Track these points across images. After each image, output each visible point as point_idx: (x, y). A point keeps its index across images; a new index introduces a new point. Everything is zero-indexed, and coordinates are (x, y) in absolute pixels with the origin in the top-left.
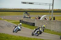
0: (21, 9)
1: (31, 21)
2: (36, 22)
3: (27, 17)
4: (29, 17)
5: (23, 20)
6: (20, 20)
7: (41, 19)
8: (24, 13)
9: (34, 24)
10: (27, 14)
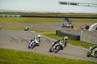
0: (58, 13)
1: (74, 32)
2: (81, 34)
3: (68, 25)
4: (70, 25)
5: (62, 31)
6: (57, 31)
7: (90, 29)
8: (63, 19)
9: (79, 37)
10: (68, 21)
